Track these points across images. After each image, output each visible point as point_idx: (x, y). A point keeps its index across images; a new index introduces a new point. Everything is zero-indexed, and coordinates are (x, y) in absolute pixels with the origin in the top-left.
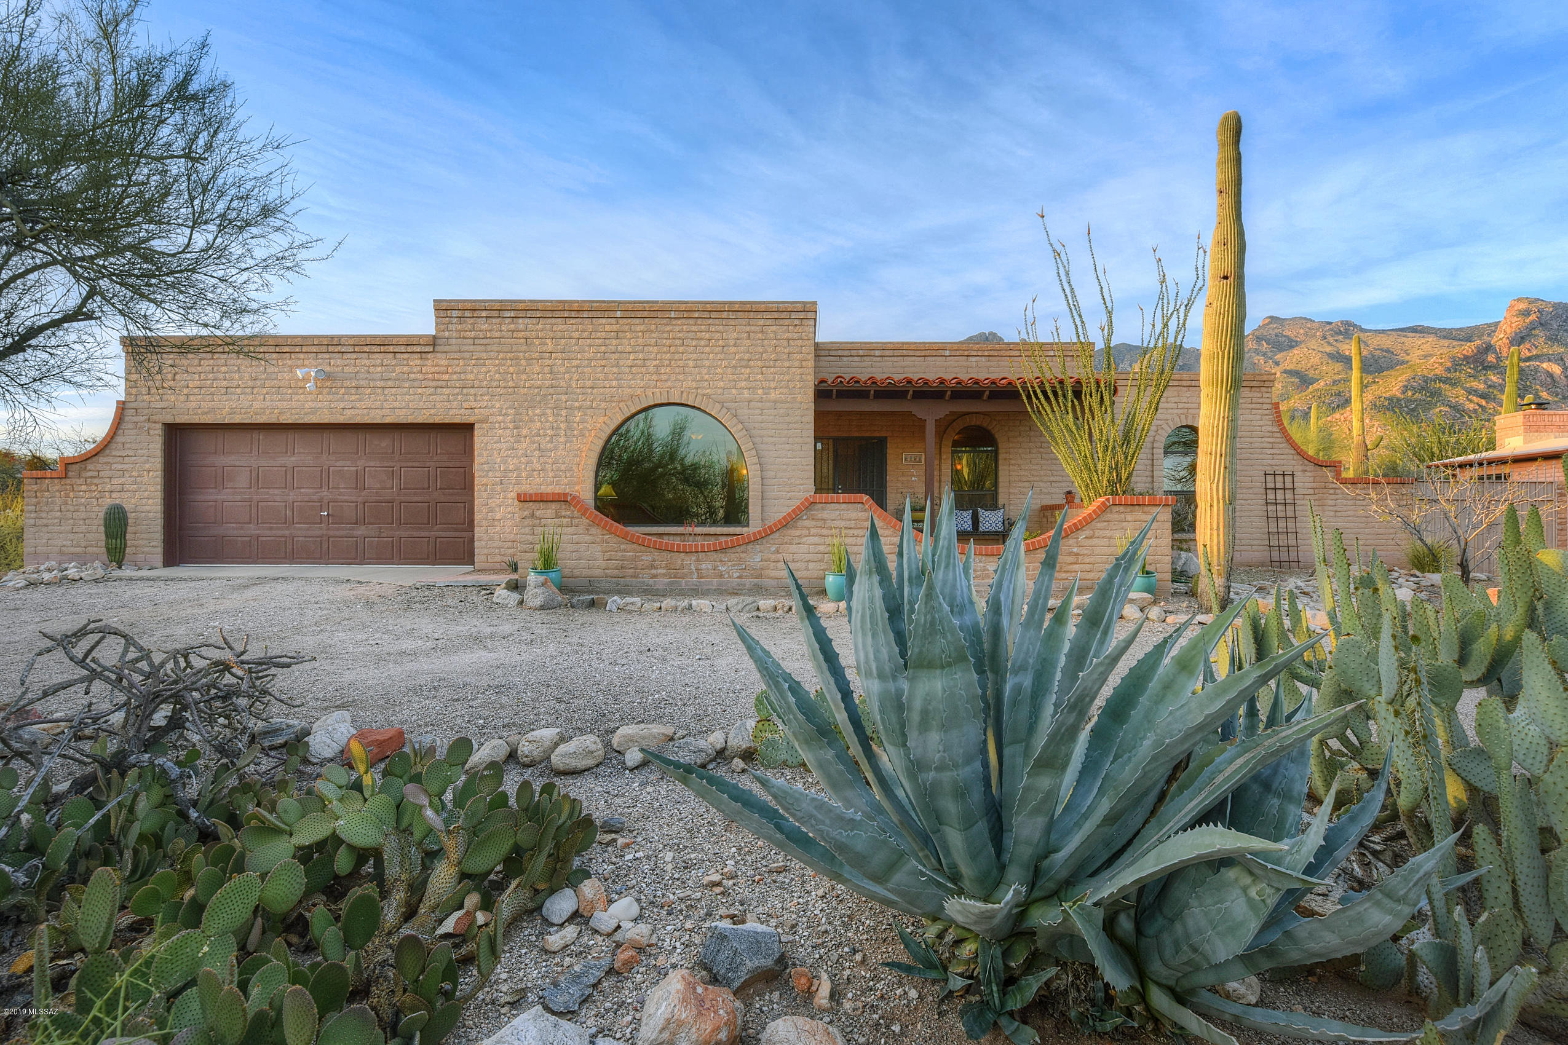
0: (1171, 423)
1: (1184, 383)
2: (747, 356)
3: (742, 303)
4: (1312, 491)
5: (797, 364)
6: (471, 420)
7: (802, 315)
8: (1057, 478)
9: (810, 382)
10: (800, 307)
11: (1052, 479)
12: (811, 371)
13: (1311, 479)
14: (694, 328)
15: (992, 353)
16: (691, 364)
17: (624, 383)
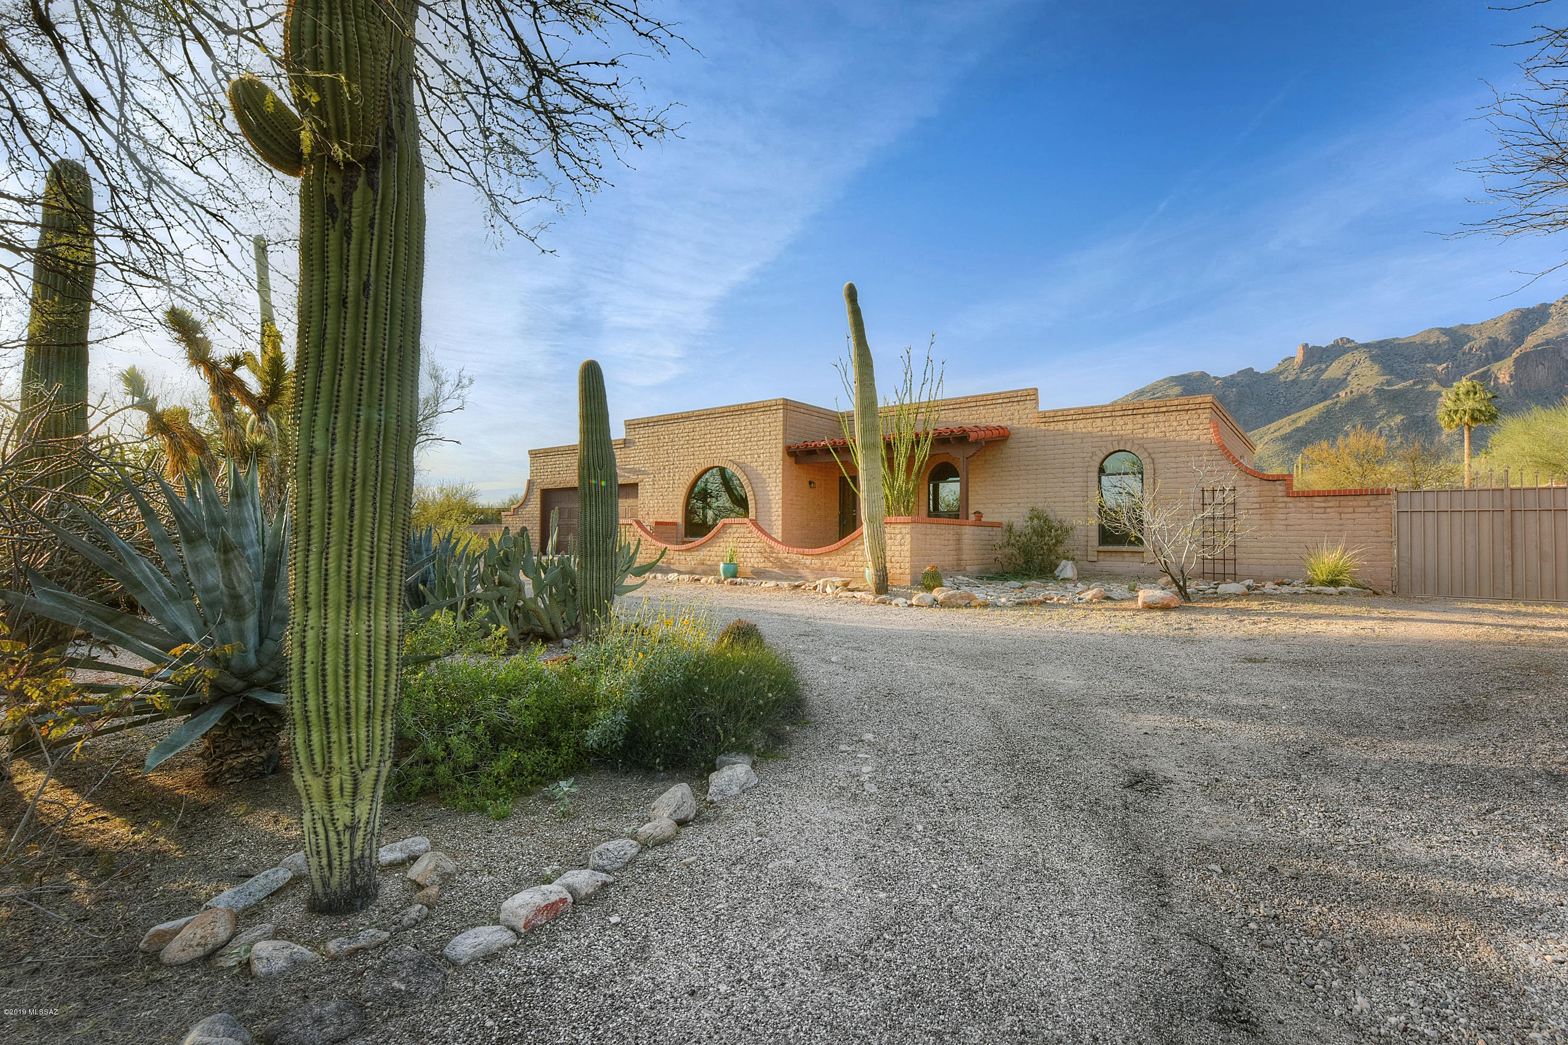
0: (1103, 449)
1: (1117, 413)
2: (750, 436)
3: (746, 404)
4: (1258, 506)
5: (774, 437)
6: (637, 481)
7: (775, 408)
8: (1007, 501)
9: (780, 447)
10: (774, 403)
11: (1003, 501)
12: (781, 441)
13: (1257, 494)
14: (726, 422)
15: (955, 406)
16: (725, 442)
17: (696, 457)
